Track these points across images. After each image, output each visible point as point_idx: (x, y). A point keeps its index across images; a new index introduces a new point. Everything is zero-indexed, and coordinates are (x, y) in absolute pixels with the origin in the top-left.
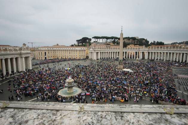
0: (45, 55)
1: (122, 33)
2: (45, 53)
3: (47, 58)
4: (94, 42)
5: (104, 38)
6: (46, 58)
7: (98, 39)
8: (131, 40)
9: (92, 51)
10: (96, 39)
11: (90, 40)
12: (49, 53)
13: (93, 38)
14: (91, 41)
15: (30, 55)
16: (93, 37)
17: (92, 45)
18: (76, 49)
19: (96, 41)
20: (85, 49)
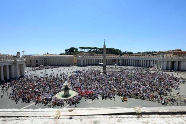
4: (80, 51)
5: (88, 49)
6: (37, 65)
7: (84, 49)
9: (79, 59)
11: (77, 49)
12: (40, 61)
13: (79, 48)
19: (82, 50)
20: (73, 57)
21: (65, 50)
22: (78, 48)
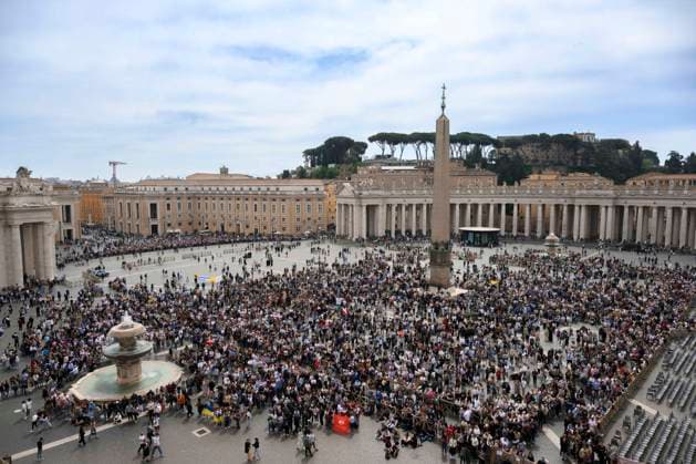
0: (154, 215)
1: (443, 115)
2: (154, 207)
3: (160, 231)
4: (378, 157)
5: (424, 142)
6: (155, 228)
7: (398, 147)
8: (554, 147)
9: (349, 202)
10: (387, 146)
11: (362, 147)
12: (169, 208)
13: (372, 139)
14: (363, 152)
15: (49, 214)
16: (371, 135)
17: (360, 172)
18: (281, 189)
19: (388, 151)
20: (322, 189)
21: (307, 153)
22: (368, 142)
